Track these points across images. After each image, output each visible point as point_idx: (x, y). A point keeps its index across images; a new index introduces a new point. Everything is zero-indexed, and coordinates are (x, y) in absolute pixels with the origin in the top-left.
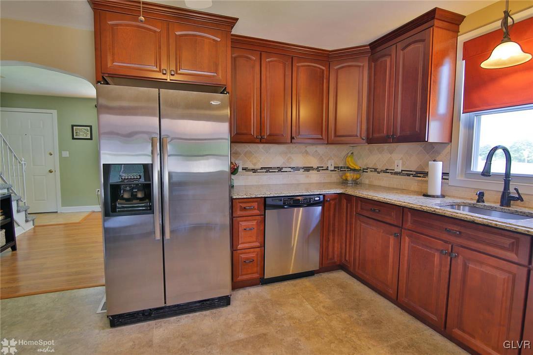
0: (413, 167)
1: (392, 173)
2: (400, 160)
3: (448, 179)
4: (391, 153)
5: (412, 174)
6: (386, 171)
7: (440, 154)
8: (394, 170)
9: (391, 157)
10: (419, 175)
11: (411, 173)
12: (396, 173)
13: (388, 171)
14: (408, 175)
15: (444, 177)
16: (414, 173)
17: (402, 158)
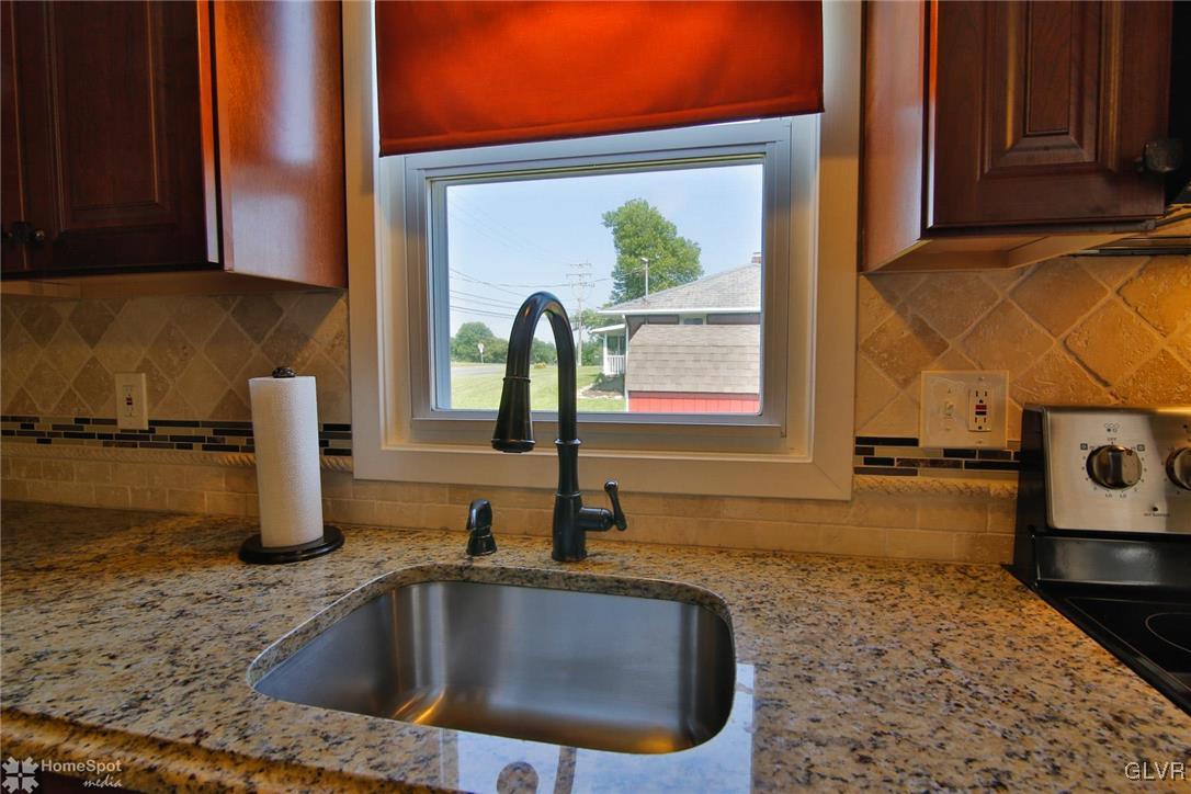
0: (201, 404)
1: (110, 436)
2: (139, 370)
3: (348, 453)
4: (92, 340)
5: (200, 439)
6: (76, 431)
7: (307, 339)
8: (114, 422)
9: (94, 360)
10: (229, 440)
11: (193, 432)
12: (129, 438)
13: (87, 429)
14: (185, 443)
15: (334, 444)
16: (208, 432)
17: (145, 361)
